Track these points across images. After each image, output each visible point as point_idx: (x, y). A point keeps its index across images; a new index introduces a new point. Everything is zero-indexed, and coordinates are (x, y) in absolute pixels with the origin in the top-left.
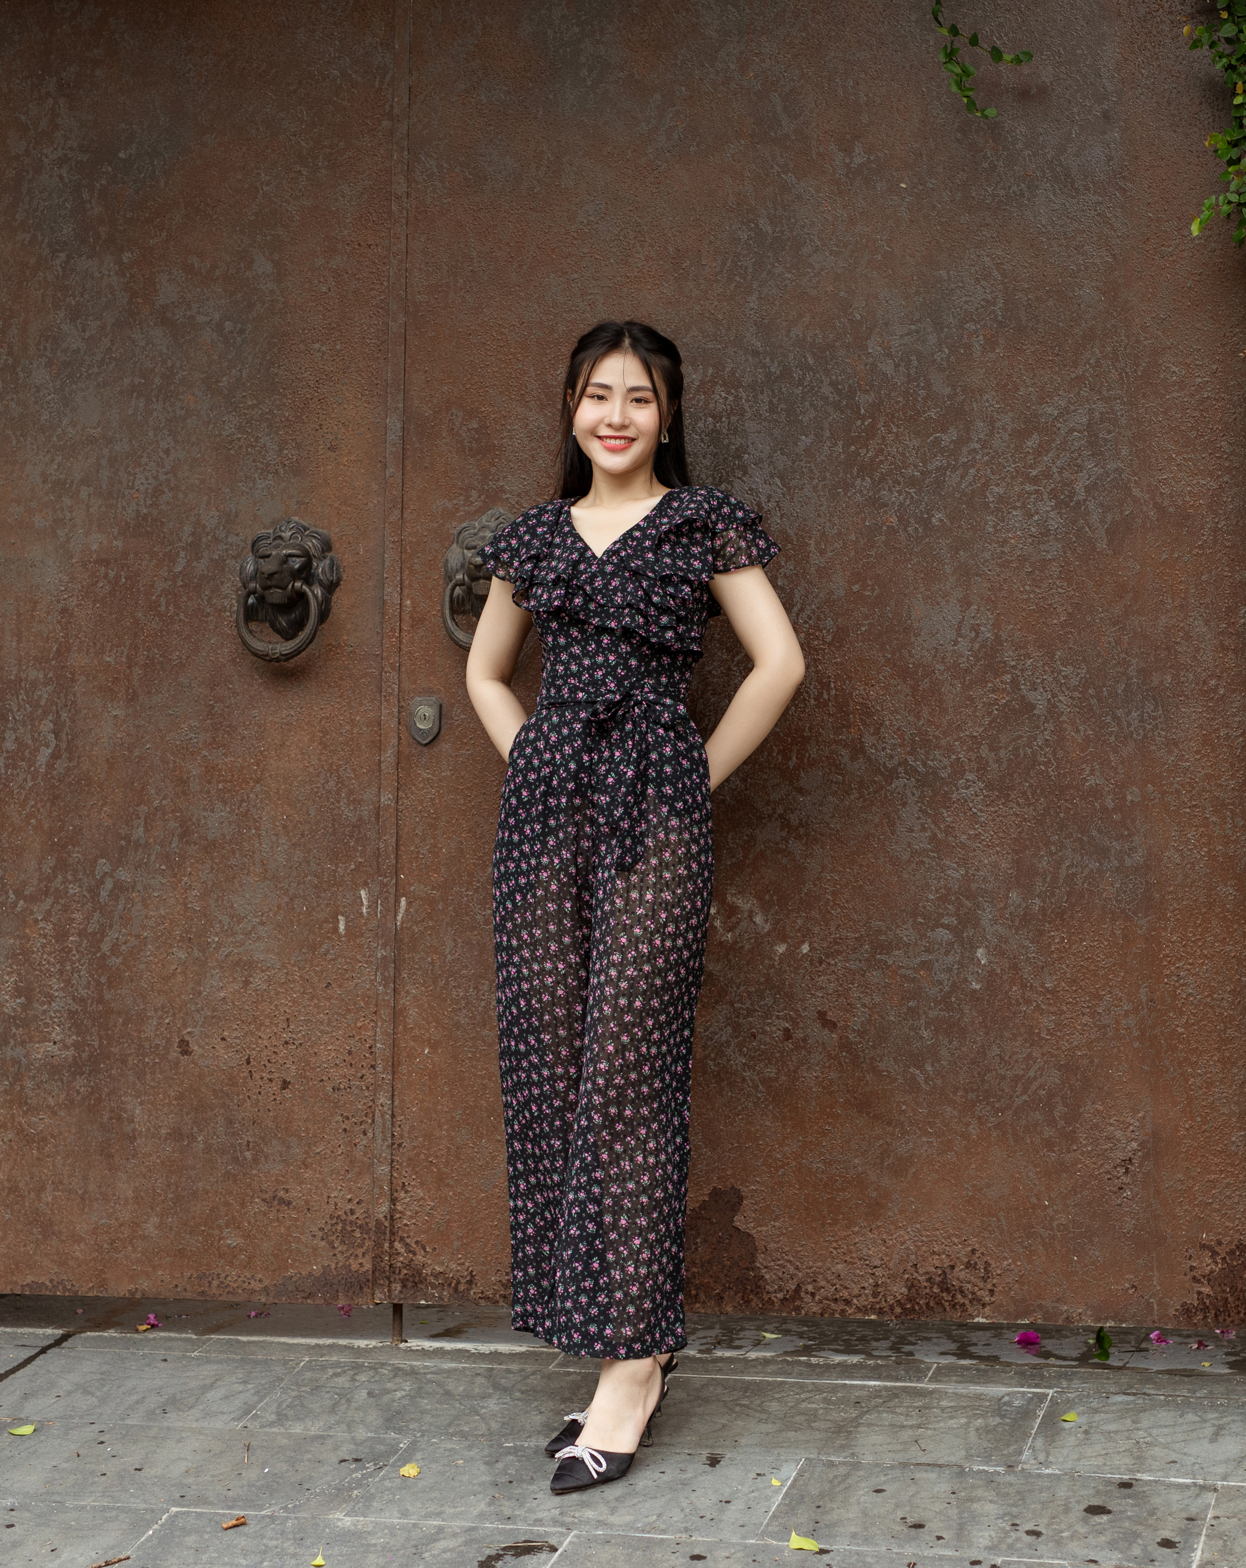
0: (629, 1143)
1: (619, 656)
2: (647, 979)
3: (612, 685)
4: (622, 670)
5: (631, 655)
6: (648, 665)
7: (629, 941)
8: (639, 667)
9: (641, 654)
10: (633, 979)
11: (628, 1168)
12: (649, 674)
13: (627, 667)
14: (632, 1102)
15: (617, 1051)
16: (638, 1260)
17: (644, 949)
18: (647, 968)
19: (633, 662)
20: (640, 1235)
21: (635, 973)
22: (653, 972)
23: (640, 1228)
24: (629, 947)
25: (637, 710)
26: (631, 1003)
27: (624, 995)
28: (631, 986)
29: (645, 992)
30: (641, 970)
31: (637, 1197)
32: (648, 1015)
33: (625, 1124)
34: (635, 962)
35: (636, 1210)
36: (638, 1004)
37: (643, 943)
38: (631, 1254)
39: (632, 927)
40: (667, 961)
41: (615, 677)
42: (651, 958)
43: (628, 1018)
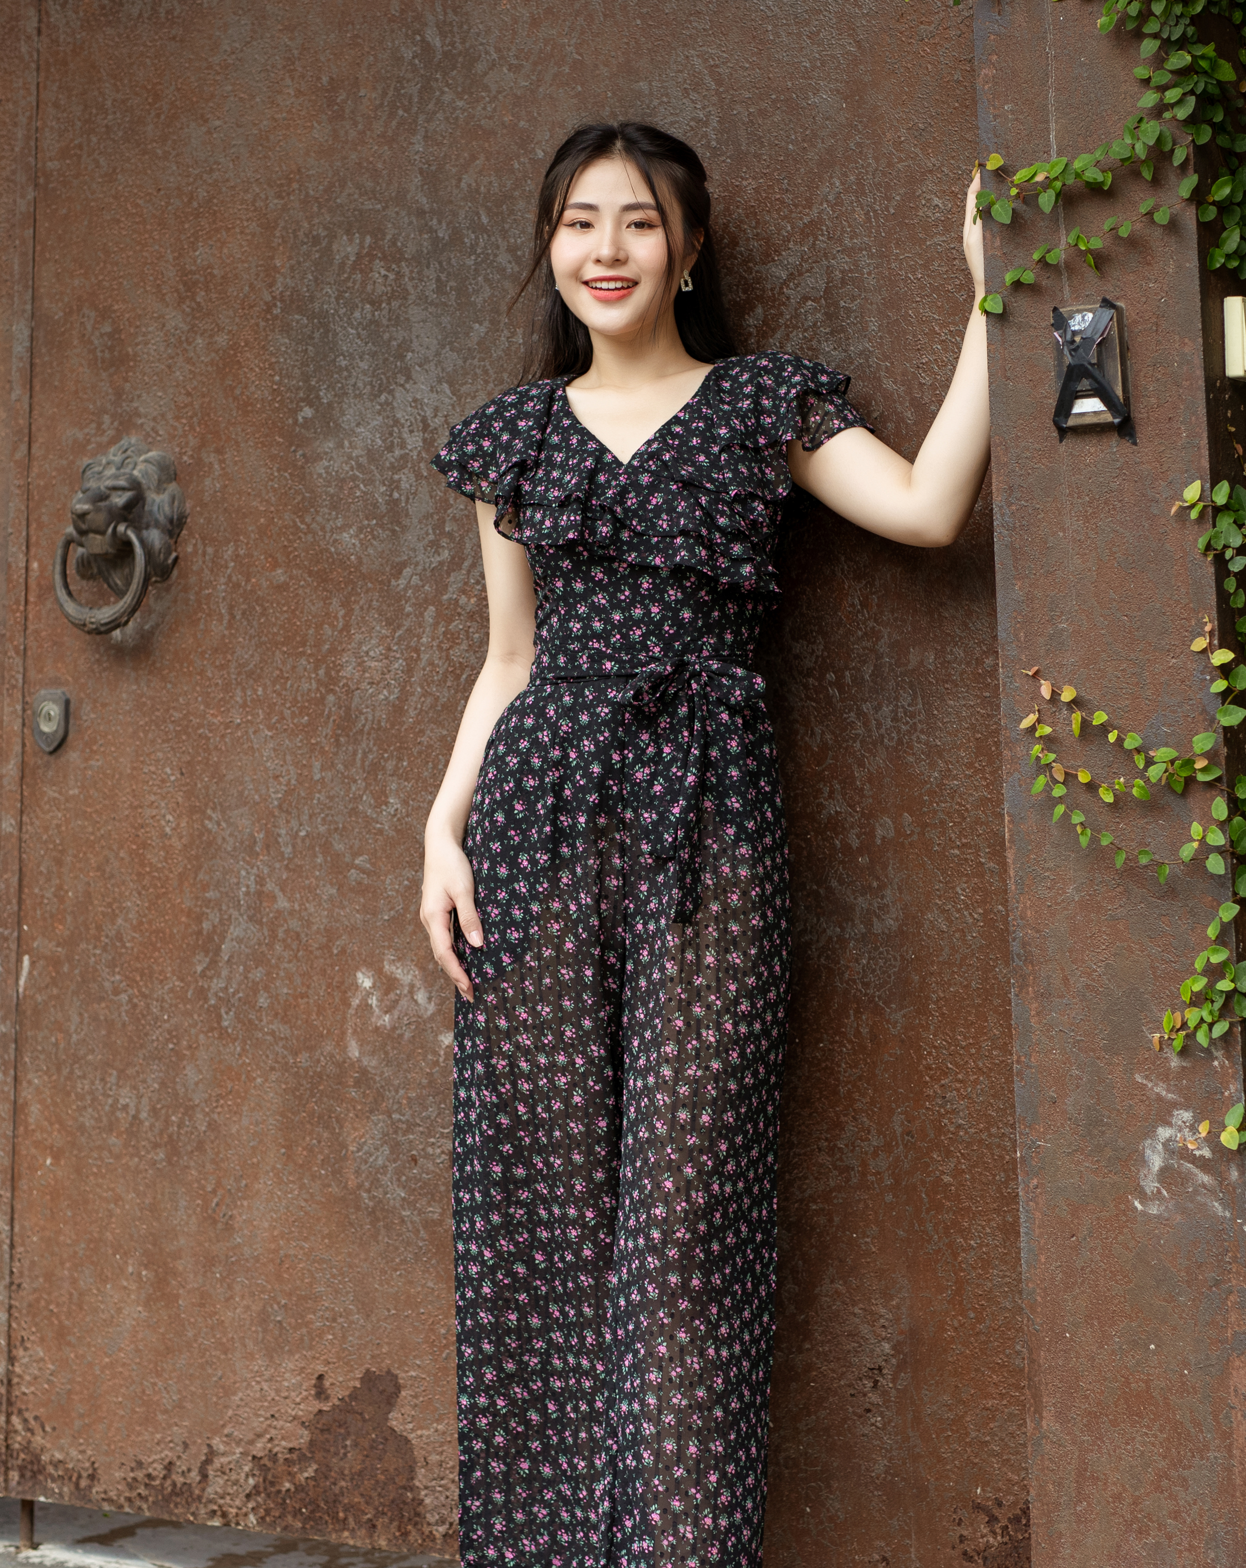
0: (697, 1329)
1: (666, 606)
2: (716, 1082)
3: (657, 649)
4: (671, 626)
5: (683, 603)
6: (707, 616)
7: (687, 1024)
8: (694, 620)
9: (697, 602)
10: (696, 1081)
11: (696, 1366)
12: (709, 629)
13: (678, 623)
14: (701, 1266)
15: (678, 1190)
16: (716, 1507)
17: (710, 1036)
18: (715, 1065)
19: (686, 614)
20: (716, 1468)
21: (699, 1073)
22: (725, 1071)
23: (716, 1457)
24: (687, 1034)
25: (694, 686)
26: (694, 1118)
27: (684, 1106)
28: (695, 1093)
29: (715, 1100)
30: (707, 1068)
31: (710, 1409)
32: (720, 1135)
33: (691, 1300)
34: (698, 1056)
35: (709, 1430)
36: (705, 1118)
37: (708, 1028)
38: (706, 1498)
39: (689, 1004)
40: (742, 1055)
41: (660, 637)
42: (721, 1050)
43: (691, 1141)
